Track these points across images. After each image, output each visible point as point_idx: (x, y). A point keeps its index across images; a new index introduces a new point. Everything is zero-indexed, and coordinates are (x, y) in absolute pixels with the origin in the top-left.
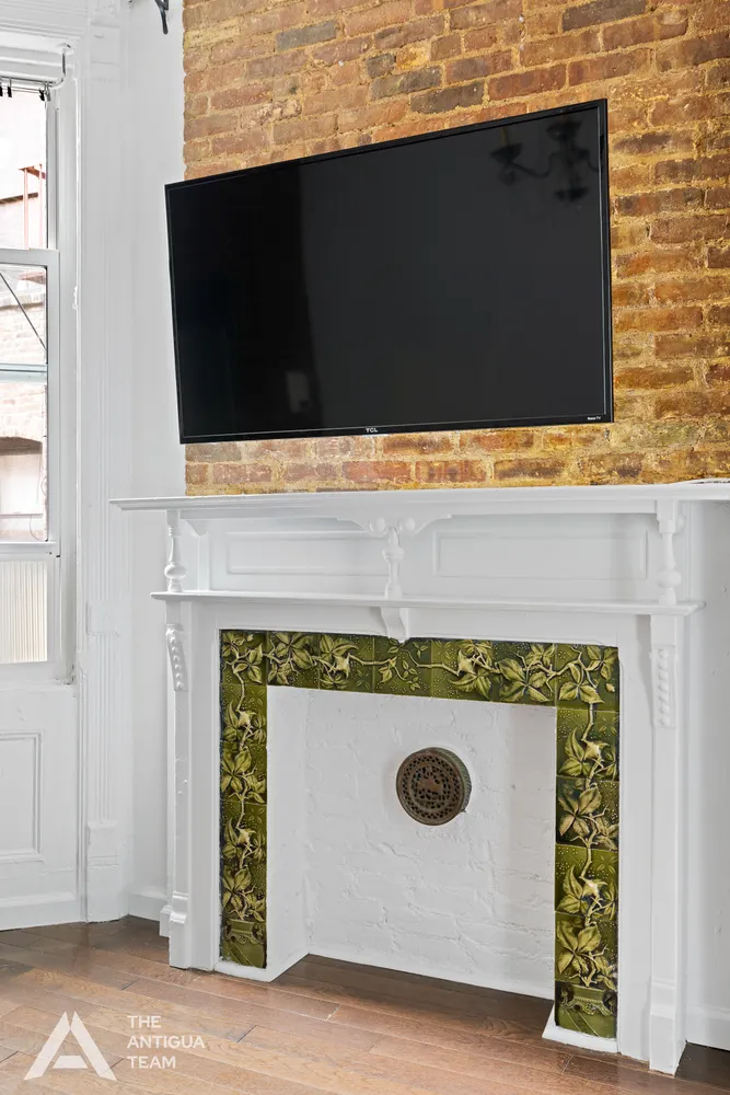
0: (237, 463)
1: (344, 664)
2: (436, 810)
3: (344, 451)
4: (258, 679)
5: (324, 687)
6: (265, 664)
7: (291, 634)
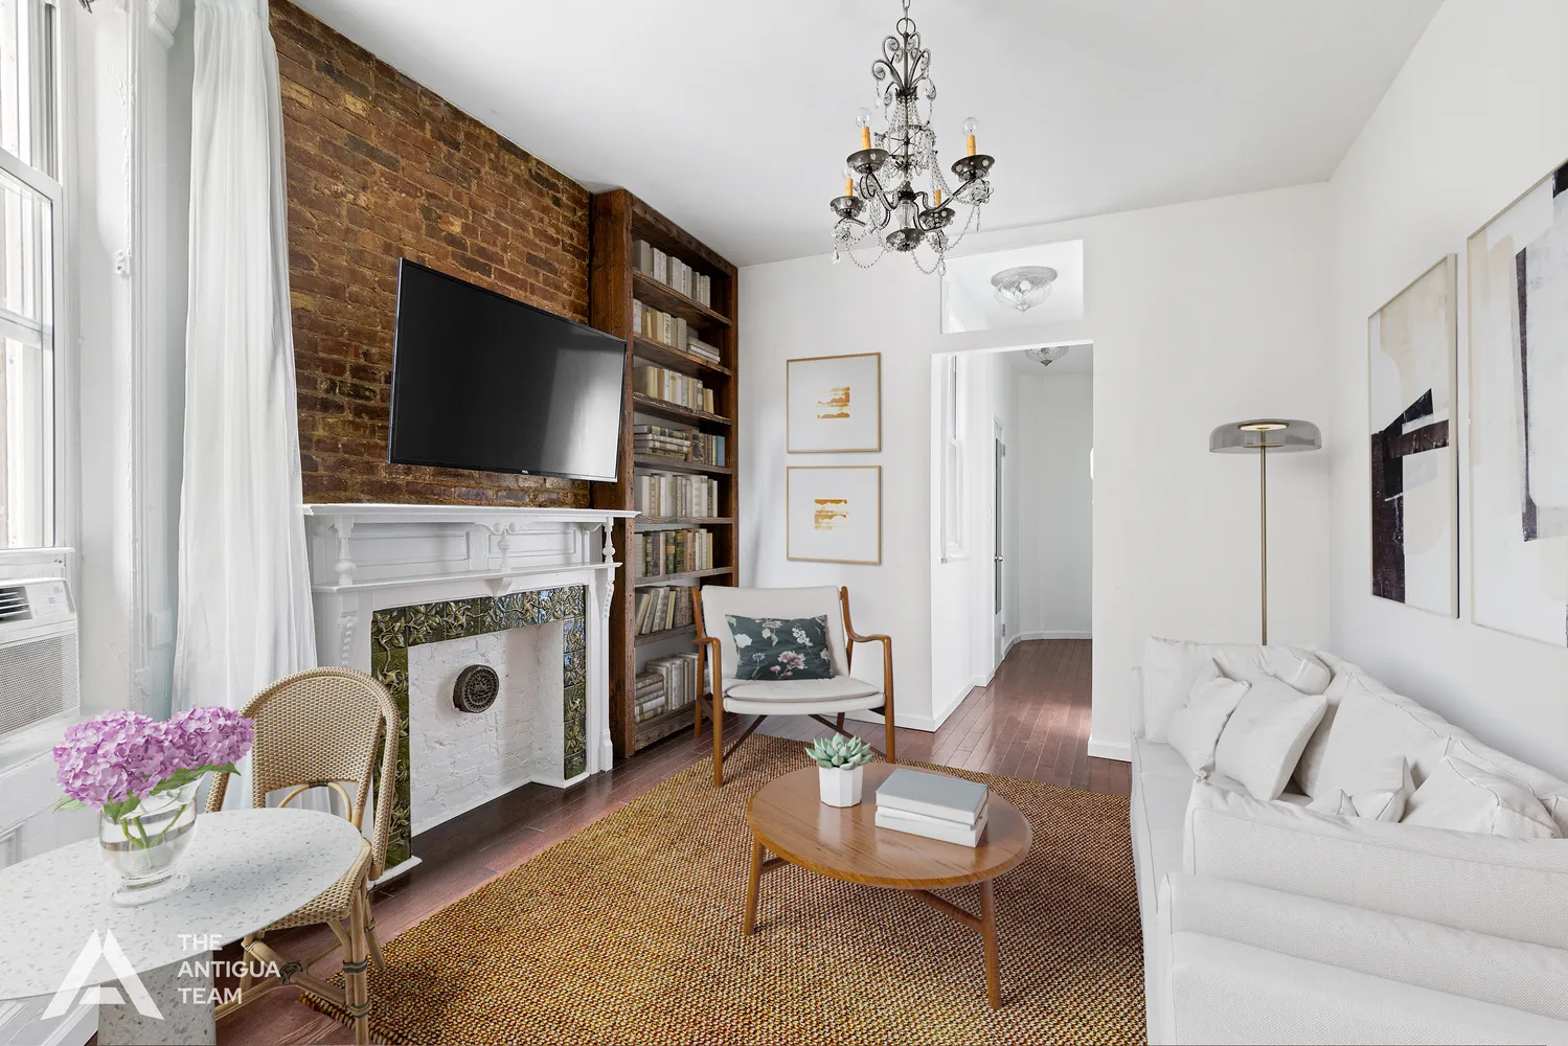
0: (315, 474)
1: (463, 620)
2: (485, 702)
3: (407, 474)
4: (402, 645)
5: (449, 638)
6: (407, 632)
7: (427, 606)
